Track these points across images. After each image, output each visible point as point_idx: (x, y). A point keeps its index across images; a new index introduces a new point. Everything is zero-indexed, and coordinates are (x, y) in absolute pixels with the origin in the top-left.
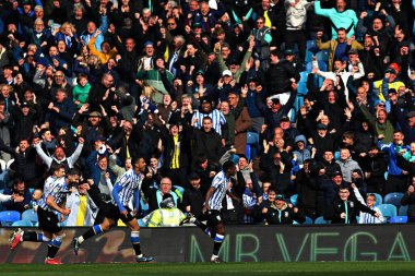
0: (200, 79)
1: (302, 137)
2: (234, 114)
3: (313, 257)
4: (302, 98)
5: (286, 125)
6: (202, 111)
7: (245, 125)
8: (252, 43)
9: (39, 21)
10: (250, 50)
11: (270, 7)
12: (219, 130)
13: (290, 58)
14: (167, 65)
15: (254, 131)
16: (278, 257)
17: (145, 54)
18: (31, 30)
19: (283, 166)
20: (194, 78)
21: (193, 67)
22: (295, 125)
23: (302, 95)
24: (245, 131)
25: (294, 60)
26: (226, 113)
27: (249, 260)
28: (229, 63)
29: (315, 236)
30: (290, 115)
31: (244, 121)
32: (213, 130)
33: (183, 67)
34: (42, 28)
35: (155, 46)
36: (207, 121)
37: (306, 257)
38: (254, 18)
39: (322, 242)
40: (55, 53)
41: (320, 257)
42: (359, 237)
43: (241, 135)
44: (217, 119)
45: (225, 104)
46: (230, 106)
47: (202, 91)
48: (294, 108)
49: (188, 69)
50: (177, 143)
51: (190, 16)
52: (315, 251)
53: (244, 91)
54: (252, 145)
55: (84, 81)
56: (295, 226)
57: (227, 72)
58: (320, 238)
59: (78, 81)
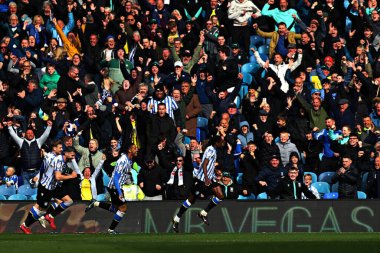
0: (155, 69)
1: (246, 123)
2: (185, 100)
3: (254, 229)
4: (246, 87)
5: (233, 111)
7: (196, 111)
8: (202, 38)
9: (14, 16)
10: (200, 44)
12: (172, 115)
13: (235, 51)
14: (126, 56)
15: (204, 115)
16: (223, 228)
17: (107, 47)
18: (7, 25)
19: (230, 148)
20: (150, 68)
21: (150, 60)
22: (240, 111)
23: (247, 84)
24: (196, 116)
25: (239, 53)
27: (197, 231)
28: (182, 55)
29: (256, 210)
30: (236, 101)
31: (195, 107)
32: (167, 115)
33: (141, 59)
34: (16, 23)
35: (116, 39)
36: (162, 107)
37: (248, 228)
38: (204, 15)
39: (262, 216)
40: (26, 45)
41: (260, 229)
42: (295, 211)
43: (192, 120)
46: (182, 93)
47: (157, 80)
48: (240, 96)
49: (145, 61)
50: (134, 127)
51: (147, 13)
52: (256, 223)
53: (194, 80)
54: (201, 129)
56: (241, 201)
57: (178, 63)
58: (260, 212)
59: (47, 70)
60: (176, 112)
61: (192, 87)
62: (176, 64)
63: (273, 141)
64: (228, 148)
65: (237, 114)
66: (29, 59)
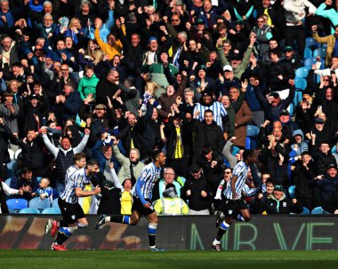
0: (202, 73)
1: (299, 132)
2: (234, 107)
3: (309, 245)
4: (300, 93)
5: (285, 119)
6: (203, 103)
7: (245, 119)
8: (253, 40)
9: (48, 16)
10: (251, 46)
11: (270, 5)
12: (220, 123)
13: (289, 54)
14: (170, 59)
15: (254, 124)
16: (274, 245)
17: (149, 49)
18: (40, 25)
19: (282, 158)
20: (196, 72)
21: (196, 64)
22: (293, 119)
23: (301, 90)
24: (245, 124)
25: (293, 57)
26: (227, 106)
27: (247, 248)
29: (311, 226)
30: (289, 109)
31: (244, 115)
32: (214, 123)
33: (186, 62)
34: (50, 23)
35: (159, 42)
36: (209, 114)
37: (302, 246)
38: (255, 15)
39: (318, 232)
40: (62, 47)
41: (316, 246)
43: (241, 128)
44: (218, 111)
45: (226, 98)
46: (231, 100)
47: (204, 85)
48: (294, 104)
49: (191, 64)
50: (179, 134)
51: (192, 12)
52: (311, 240)
53: (244, 86)
54: (252, 138)
55: (90, 72)
56: (292, 216)
57: (227, 67)
58: (315, 228)
59: (85, 74)
60: (225, 119)
61: (241, 92)
62: (225, 68)
63: (330, 152)
64: (279, 159)
65: (290, 123)
66: (64, 62)
